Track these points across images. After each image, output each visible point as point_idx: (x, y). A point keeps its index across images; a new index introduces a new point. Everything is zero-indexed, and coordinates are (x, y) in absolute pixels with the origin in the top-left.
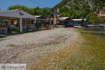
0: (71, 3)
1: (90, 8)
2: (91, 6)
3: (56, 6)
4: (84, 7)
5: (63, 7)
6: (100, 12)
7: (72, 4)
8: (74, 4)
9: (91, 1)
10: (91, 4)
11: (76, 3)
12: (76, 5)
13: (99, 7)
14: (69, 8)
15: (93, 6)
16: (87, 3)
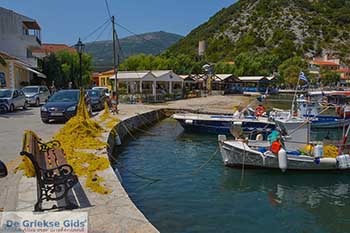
0: (239, 23)
1: (296, 42)
2: (298, 33)
3: (193, 33)
4: (277, 38)
5: (216, 36)
6: (324, 51)
7: (244, 28)
8: (250, 26)
9: (299, 20)
10: (300, 28)
11: (255, 26)
12: (255, 30)
13: (321, 36)
14: (235, 38)
15: (304, 34)
16: (289, 25)
